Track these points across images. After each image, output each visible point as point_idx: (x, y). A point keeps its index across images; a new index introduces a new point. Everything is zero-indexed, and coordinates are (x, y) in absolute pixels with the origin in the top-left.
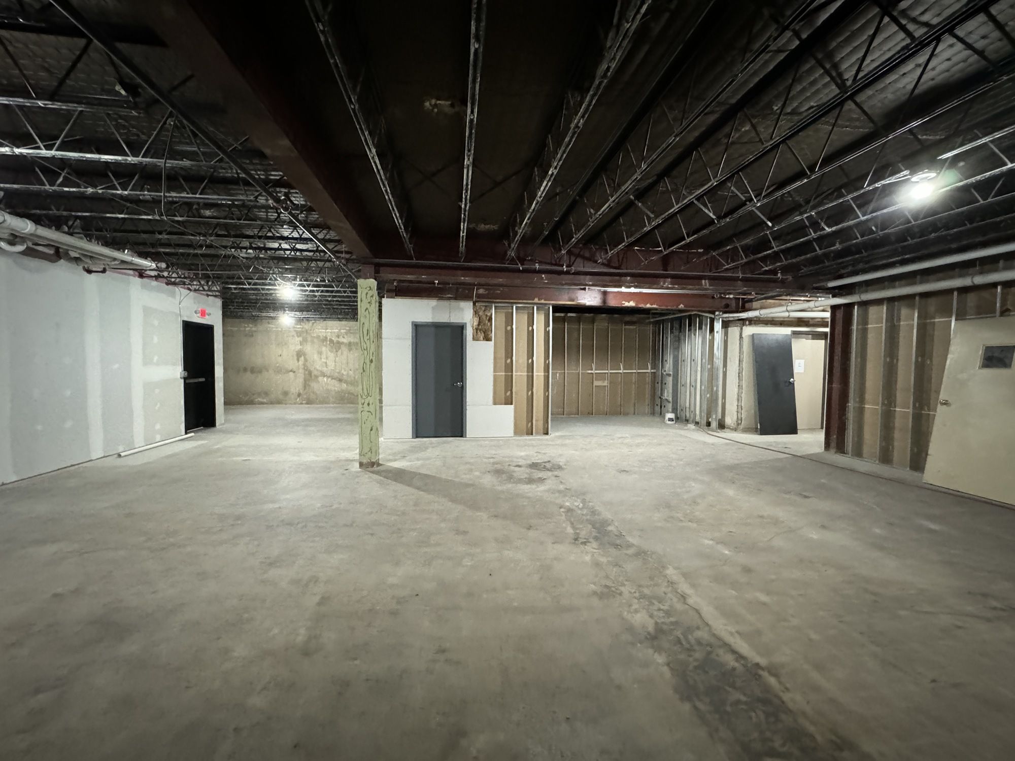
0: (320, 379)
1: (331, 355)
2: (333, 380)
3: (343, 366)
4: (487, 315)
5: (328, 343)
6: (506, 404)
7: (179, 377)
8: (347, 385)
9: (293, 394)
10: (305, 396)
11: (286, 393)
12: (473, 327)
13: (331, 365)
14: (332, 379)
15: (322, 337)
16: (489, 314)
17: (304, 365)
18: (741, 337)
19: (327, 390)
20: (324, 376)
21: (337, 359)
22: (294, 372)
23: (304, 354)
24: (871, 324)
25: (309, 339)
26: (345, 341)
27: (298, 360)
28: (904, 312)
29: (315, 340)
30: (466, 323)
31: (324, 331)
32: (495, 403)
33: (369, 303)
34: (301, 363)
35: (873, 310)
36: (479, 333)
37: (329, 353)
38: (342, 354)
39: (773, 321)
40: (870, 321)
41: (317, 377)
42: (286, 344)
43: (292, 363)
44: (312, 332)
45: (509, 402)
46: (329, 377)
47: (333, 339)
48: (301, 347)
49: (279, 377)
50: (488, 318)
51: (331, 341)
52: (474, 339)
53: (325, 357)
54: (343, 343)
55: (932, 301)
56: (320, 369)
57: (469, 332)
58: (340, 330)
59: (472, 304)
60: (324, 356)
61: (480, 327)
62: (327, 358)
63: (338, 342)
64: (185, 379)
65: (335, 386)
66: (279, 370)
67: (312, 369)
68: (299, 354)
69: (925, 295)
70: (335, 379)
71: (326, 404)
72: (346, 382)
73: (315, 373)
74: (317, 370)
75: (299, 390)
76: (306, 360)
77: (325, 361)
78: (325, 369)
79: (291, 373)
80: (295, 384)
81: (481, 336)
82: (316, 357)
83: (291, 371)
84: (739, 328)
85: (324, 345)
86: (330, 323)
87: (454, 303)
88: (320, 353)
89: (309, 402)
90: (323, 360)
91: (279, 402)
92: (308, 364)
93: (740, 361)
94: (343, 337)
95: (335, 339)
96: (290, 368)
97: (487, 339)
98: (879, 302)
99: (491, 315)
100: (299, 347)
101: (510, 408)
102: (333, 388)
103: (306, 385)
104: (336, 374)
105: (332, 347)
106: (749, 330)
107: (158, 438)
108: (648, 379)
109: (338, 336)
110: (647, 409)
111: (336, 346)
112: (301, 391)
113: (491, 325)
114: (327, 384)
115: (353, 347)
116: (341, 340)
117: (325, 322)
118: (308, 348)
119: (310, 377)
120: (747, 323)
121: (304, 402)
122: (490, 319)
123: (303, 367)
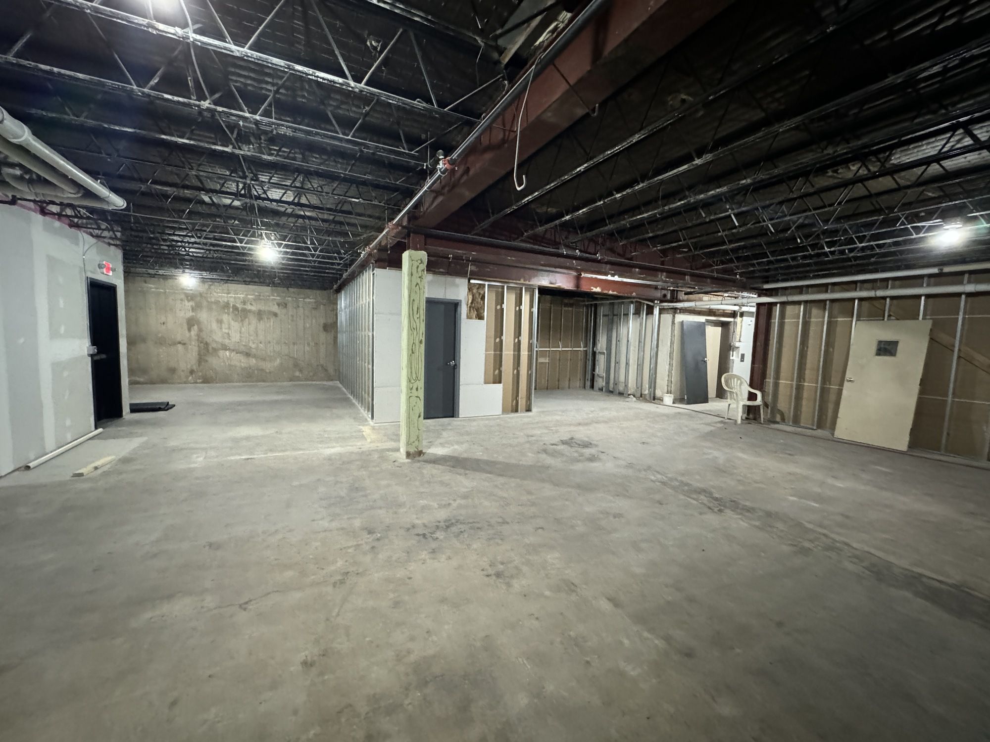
0: (221, 353)
1: (235, 325)
2: (238, 355)
3: (252, 338)
4: (480, 294)
5: (231, 310)
6: (494, 383)
7: (86, 354)
8: (256, 360)
9: (183, 371)
10: (200, 374)
11: (173, 371)
12: (467, 305)
13: (235, 337)
14: (237, 353)
15: (222, 304)
16: (482, 292)
17: (198, 336)
18: (673, 323)
19: (230, 365)
20: (226, 350)
21: (243, 329)
22: (184, 344)
23: (198, 323)
24: (788, 319)
25: (205, 303)
26: (253, 308)
27: (189, 330)
28: (815, 311)
29: (214, 307)
30: (461, 301)
31: (226, 295)
32: (485, 383)
33: (420, 277)
34: (194, 332)
35: (789, 309)
36: (472, 311)
37: (232, 323)
38: (249, 324)
39: (694, 310)
40: (786, 317)
41: (215, 350)
42: (171, 309)
43: (181, 333)
44: (209, 295)
45: (498, 380)
46: (233, 350)
47: (238, 305)
48: (194, 314)
49: (162, 351)
50: (481, 296)
51: (235, 308)
52: (469, 317)
53: (227, 326)
54: (250, 311)
55: (836, 306)
56: (220, 340)
57: (464, 310)
58: (247, 295)
59: (467, 281)
60: (225, 326)
61: (473, 305)
62: (229, 328)
63: (244, 310)
64: (92, 356)
65: (240, 361)
66: (161, 341)
67: (209, 340)
68: (191, 323)
69: (833, 301)
70: (240, 353)
71: (229, 382)
72: (255, 356)
73: (214, 345)
74: (216, 342)
75: (192, 366)
76: (200, 330)
77: (227, 331)
78: (227, 341)
79: (179, 345)
80: (186, 358)
81: (474, 314)
82: (214, 326)
83: (180, 343)
84: (672, 315)
85: (226, 313)
86: (233, 287)
87: (450, 279)
88: (220, 322)
89: (206, 380)
90: (224, 330)
91: (163, 381)
92: (204, 335)
93: (672, 343)
94: (251, 304)
95: (240, 306)
96: (179, 338)
97: (480, 317)
98: (799, 303)
99: (485, 293)
100: (190, 314)
101: (499, 387)
102: (238, 364)
103: (201, 359)
104: (242, 347)
105: (236, 315)
106: (680, 318)
107: (69, 437)
108: (581, 356)
109: (244, 303)
110: (578, 383)
111: (241, 314)
112: (195, 368)
113: (484, 303)
114: (229, 359)
115: (265, 317)
116: (249, 307)
117: (226, 285)
118: (203, 316)
119: (206, 350)
120: (678, 311)
121: (198, 381)
122: (483, 298)
123: (196, 338)
